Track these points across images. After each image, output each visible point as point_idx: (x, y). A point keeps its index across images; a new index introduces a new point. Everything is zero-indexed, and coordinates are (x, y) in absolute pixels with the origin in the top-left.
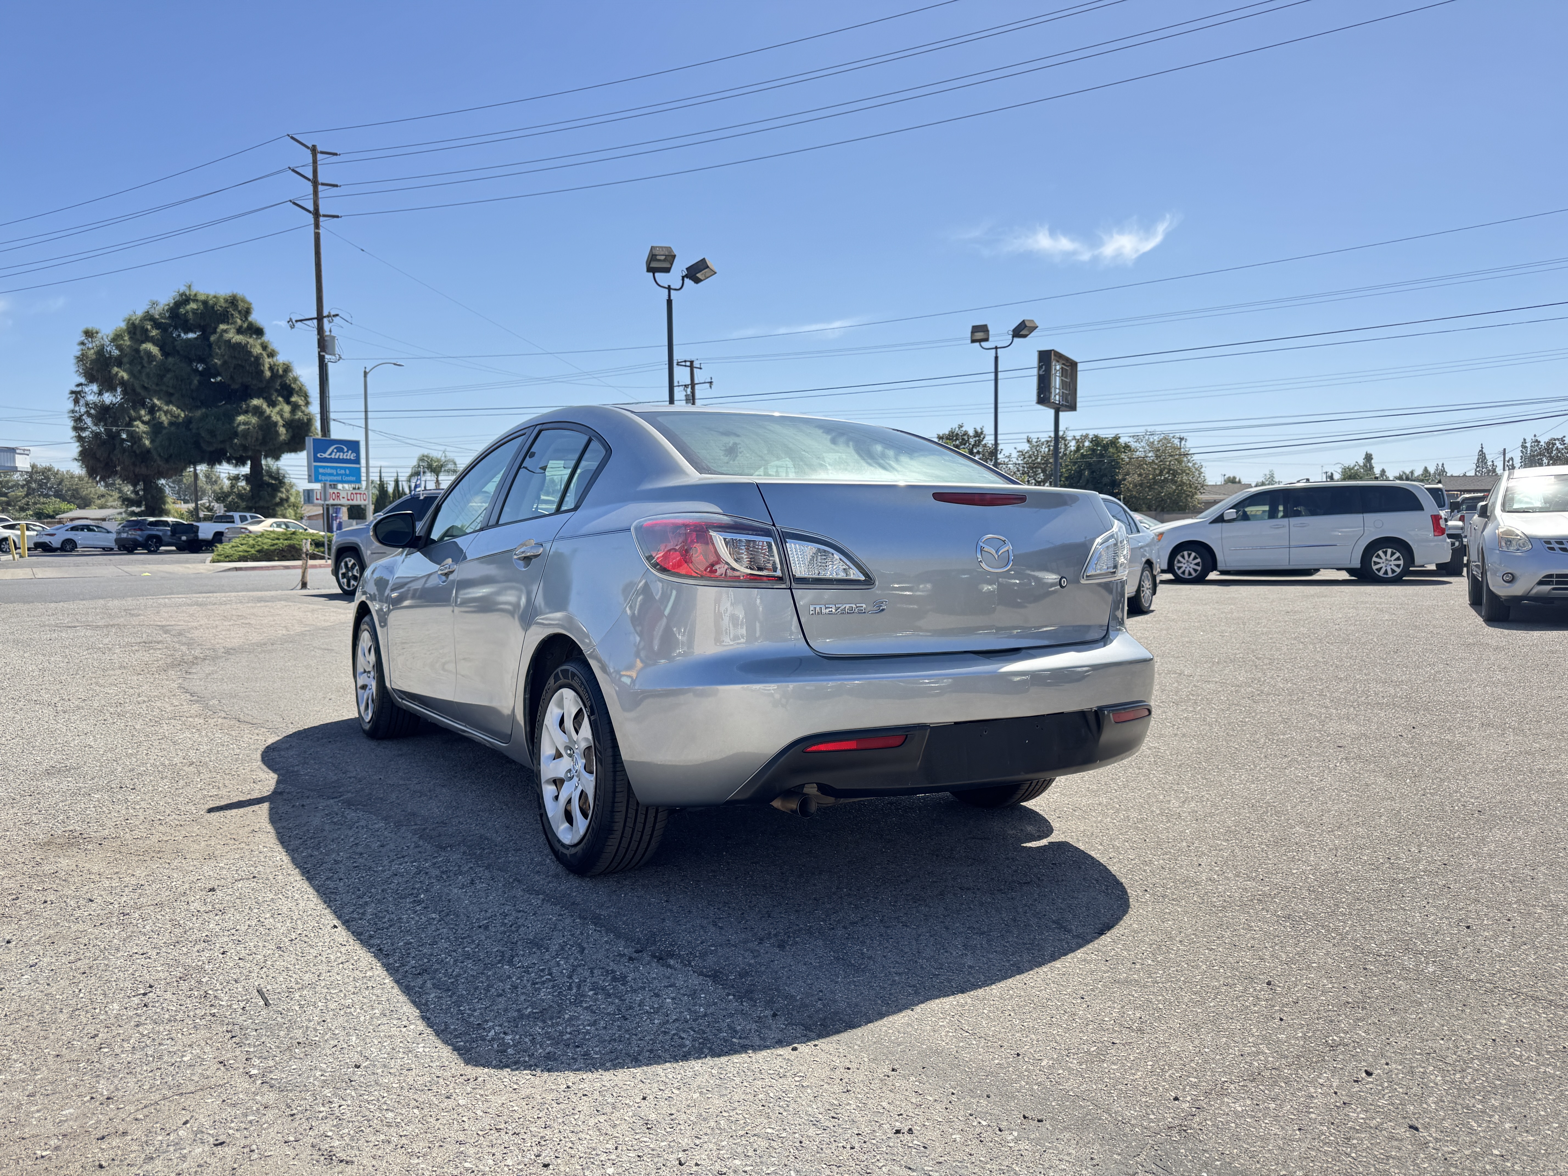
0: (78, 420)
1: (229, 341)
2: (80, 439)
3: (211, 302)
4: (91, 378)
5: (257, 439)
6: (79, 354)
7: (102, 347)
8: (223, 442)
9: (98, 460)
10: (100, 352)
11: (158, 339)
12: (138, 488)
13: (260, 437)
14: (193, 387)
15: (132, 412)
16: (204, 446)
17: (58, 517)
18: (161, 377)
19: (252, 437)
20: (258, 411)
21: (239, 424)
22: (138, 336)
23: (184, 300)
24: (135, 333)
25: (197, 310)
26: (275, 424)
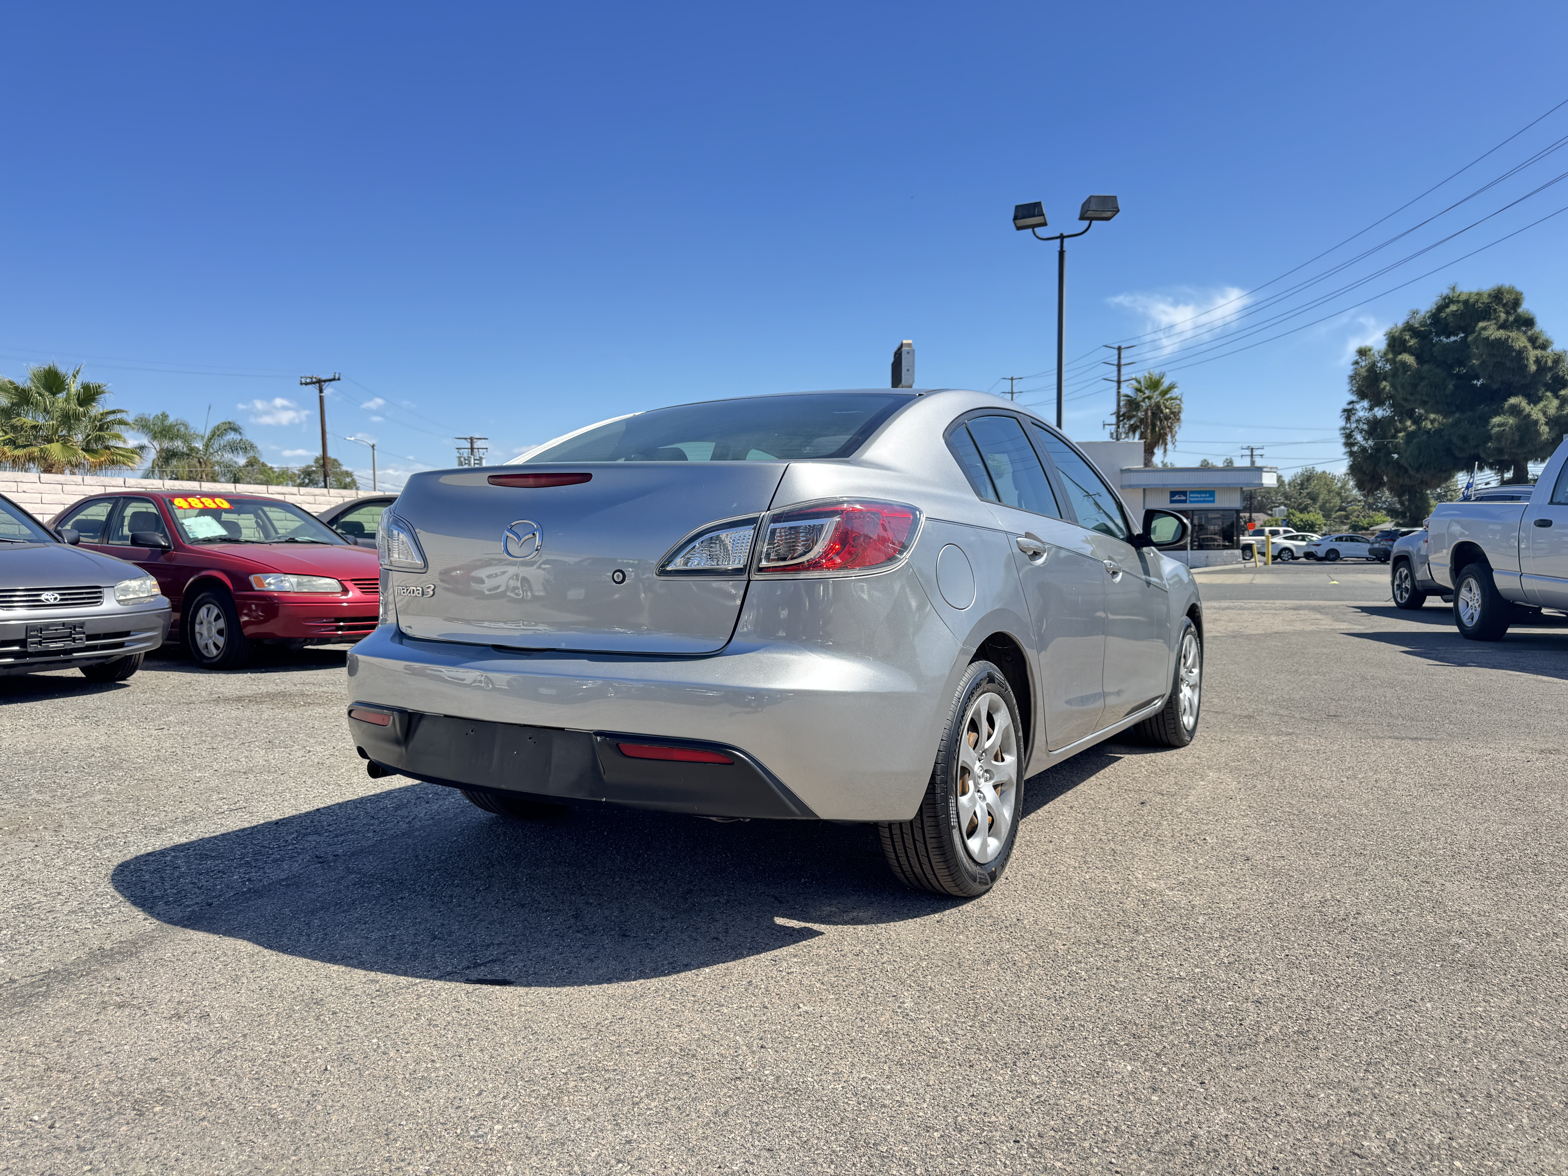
0: (1349, 436)
1: (1487, 338)
2: (1351, 454)
3: (1472, 300)
4: (1362, 394)
5: (1513, 441)
6: (1351, 373)
7: (1374, 364)
8: (1477, 446)
9: (1364, 473)
10: (1372, 368)
11: (1416, 348)
12: (1404, 498)
13: (1517, 439)
14: (1447, 392)
15: (1398, 424)
16: (1458, 454)
17: (1372, 529)
18: (1415, 386)
19: (1506, 439)
20: (1515, 411)
21: (1494, 426)
22: (1397, 349)
23: (1447, 301)
24: (1394, 346)
25: (1457, 311)
26: (1536, 422)
